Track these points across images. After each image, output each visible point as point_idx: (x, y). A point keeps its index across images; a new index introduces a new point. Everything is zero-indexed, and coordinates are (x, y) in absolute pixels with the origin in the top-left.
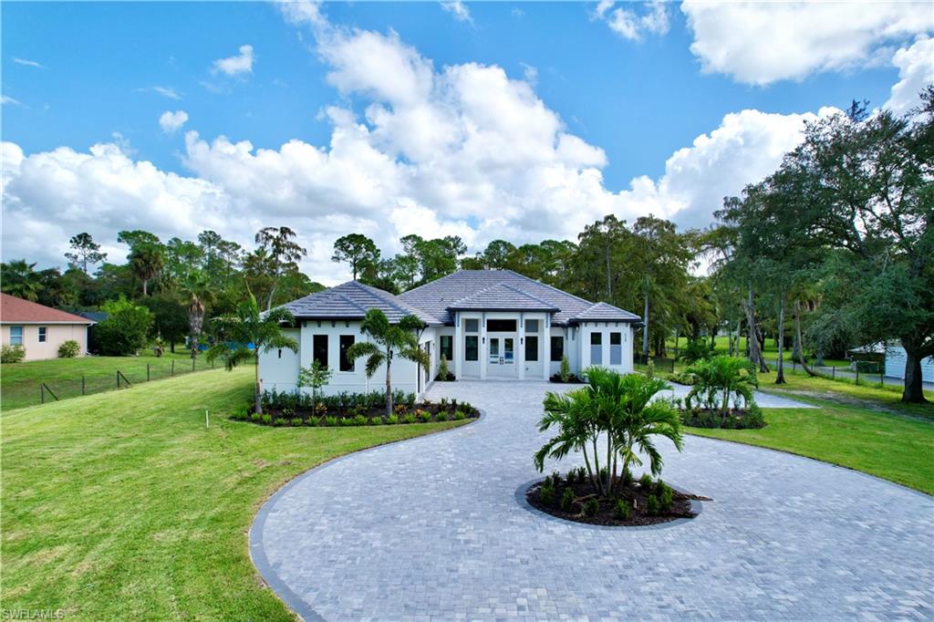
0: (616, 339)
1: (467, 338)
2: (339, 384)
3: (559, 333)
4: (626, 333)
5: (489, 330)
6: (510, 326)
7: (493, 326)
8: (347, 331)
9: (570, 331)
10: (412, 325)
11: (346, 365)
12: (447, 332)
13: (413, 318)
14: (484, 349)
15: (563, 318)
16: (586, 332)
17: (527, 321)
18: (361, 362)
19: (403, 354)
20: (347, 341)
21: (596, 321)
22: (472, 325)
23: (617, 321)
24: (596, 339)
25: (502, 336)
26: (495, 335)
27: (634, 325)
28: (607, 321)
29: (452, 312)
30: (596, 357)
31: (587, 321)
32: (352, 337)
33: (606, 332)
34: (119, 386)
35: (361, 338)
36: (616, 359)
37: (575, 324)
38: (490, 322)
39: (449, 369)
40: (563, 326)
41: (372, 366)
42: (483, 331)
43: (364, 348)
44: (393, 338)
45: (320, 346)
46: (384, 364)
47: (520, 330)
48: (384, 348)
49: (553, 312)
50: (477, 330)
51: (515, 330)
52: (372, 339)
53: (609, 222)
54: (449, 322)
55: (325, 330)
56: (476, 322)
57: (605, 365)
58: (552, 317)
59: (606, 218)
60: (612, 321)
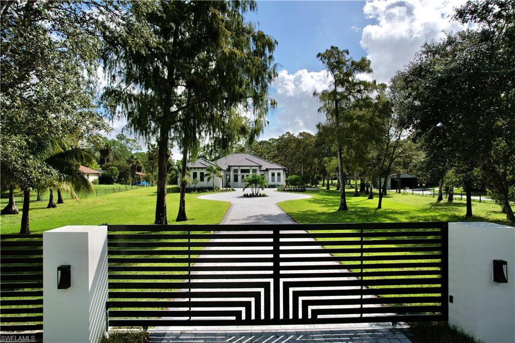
0: (279, 174)
1: (235, 175)
2: (200, 184)
3: (263, 173)
4: (281, 172)
5: (241, 172)
6: (248, 171)
7: (243, 171)
8: (202, 171)
9: (266, 172)
10: (219, 169)
11: (202, 180)
12: (228, 173)
13: (219, 167)
14: (240, 178)
15: (264, 168)
16: (270, 172)
17: (253, 169)
18: (206, 179)
19: (217, 176)
20: (202, 174)
21: (273, 169)
22: (236, 171)
24: (273, 175)
25: (245, 174)
26: (243, 174)
27: (284, 170)
28: (276, 169)
29: (230, 167)
30: (273, 180)
31: (270, 169)
32: (203, 173)
33: (276, 172)
35: (205, 172)
36: (279, 180)
37: (267, 170)
38: (241, 170)
39: (229, 184)
40: (263, 171)
41: (209, 179)
42: (239, 173)
43: (207, 175)
44: (215, 172)
45: (195, 175)
46: (212, 179)
47: (251, 172)
48: (212, 175)
49: (260, 166)
50: (237, 172)
51: (249, 172)
52: (209, 173)
53: (287, 134)
54: (229, 170)
55: (196, 171)
56: (237, 170)
57: (276, 182)
58: (260, 168)
59: (287, 133)
60: (278, 169)
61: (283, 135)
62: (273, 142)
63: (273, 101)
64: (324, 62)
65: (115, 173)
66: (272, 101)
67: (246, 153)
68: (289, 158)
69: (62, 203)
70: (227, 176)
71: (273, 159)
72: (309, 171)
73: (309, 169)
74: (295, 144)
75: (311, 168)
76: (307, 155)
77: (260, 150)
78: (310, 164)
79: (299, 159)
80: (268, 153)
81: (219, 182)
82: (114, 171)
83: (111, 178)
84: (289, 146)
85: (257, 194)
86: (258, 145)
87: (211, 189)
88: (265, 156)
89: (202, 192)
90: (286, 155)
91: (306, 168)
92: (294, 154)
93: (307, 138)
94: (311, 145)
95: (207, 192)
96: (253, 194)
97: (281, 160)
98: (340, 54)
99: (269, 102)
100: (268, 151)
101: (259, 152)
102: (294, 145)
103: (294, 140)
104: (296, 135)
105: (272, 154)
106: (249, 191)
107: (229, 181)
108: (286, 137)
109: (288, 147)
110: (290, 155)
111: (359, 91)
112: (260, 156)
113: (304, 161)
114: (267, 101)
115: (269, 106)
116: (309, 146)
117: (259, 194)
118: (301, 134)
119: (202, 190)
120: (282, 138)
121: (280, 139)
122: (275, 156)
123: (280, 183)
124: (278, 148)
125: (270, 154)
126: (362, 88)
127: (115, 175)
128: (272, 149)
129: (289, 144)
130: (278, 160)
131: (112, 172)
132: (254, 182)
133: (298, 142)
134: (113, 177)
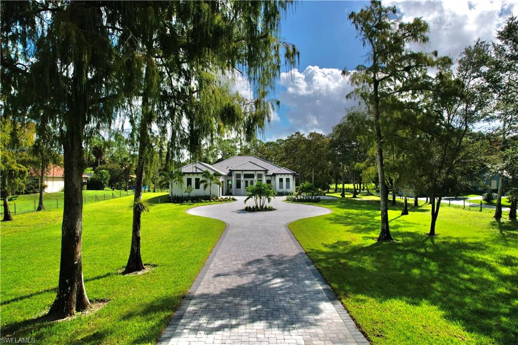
0: (288, 180)
1: (237, 180)
2: (195, 192)
3: (269, 178)
4: (291, 177)
5: (245, 177)
6: (252, 176)
7: (246, 176)
8: (197, 177)
9: (273, 177)
10: (217, 175)
11: (197, 187)
12: (229, 178)
13: (217, 172)
14: (243, 184)
15: (270, 173)
16: (278, 178)
17: (258, 174)
18: (202, 186)
19: (215, 183)
20: (197, 180)
21: (281, 174)
22: (238, 176)
23: (288, 174)
24: (281, 180)
25: (249, 180)
26: (247, 179)
27: (294, 175)
28: (285, 174)
29: (231, 171)
30: (281, 187)
31: (278, 174)
32: (199, 179)
33: (284, 178)
34: (113, 198)
35: (201, 178)
36: (288, 187)
37: (274, 175)
38: (245, 175)
39: (230, 191)
40: (270, 176)
41: (205, 187)
42: (242, 178)
43: (203, 182)
44: (212, 179)
45: (189, 181)
46: (209, 186)
47: (256, 178)
48: (209, 181)
49: (266, 171)
50: (240, 178)
51: (254, 177)
52: (205, 179)
53: (297, 135)
54: (230, 174)
55: (190, 176)
56: (240, 174)
57: (284, 189)
58: (266, 173)
59: (297, 133)
60: (286, 174)
61: (292, 135)
62: (281, 144)
63: (291, 50)
64: (357, 28)
65: (105, 177)
66: (287, 48)
67: (251, 155)
68: (298, 160)
69: (9, 220)
70: (228, 181)
71: (280, 162)
72: (321, 175)
73: (320, 173)
74: (305, 145)
75: (323, 171)
76: (319, 158)
77: (266, 152)
78: (321, 168)
79: (309, 162)
80: (275, 155)
81: (217, 190)
82: (104, 175)
83: (101, 183)
84: (299, 147)
85: (262, 206)
86: (265, 147)
87: (207, 198)
88: (272, 158)
89: (197, 202)
90: (295, 158)
91: (318, 172)
92: (303, 157)
93: (318, 139)
94: (323, 147)
95: (202, 202)
96: (257, 206)
97: (289, 163)
98: (383, 13)
99: (282, 52)
100: (275, 153)
101: (265, 154)
102: (304, 147)
103: (304, 141)
104: (306, 136)
105: (279, 157)
106: (252, 202)
107: (231, 188)
108: (295, 137)
109: (298, 149)
110: (300, 157)
111: (407, 69)
112: (266, 158)
113: (315, 164)
114: (277, 48)
115: (283, 59)
116: (320, 147)
117: (264, 207)
118: (311, 134)
119: (196, 200)
120: (290, 139)
121: (288, 140)
122: (283, 159)
123: (289, 191)
124: (286, 149)
125: (277, 157)
126: (413, 64)
127: (106, 179)
128: (279, 151)
129: (299, 145)
130: (286, 163)
131: (102, 176)
132: (259, 192)
133: (309, 143)
134: (103, 182)
